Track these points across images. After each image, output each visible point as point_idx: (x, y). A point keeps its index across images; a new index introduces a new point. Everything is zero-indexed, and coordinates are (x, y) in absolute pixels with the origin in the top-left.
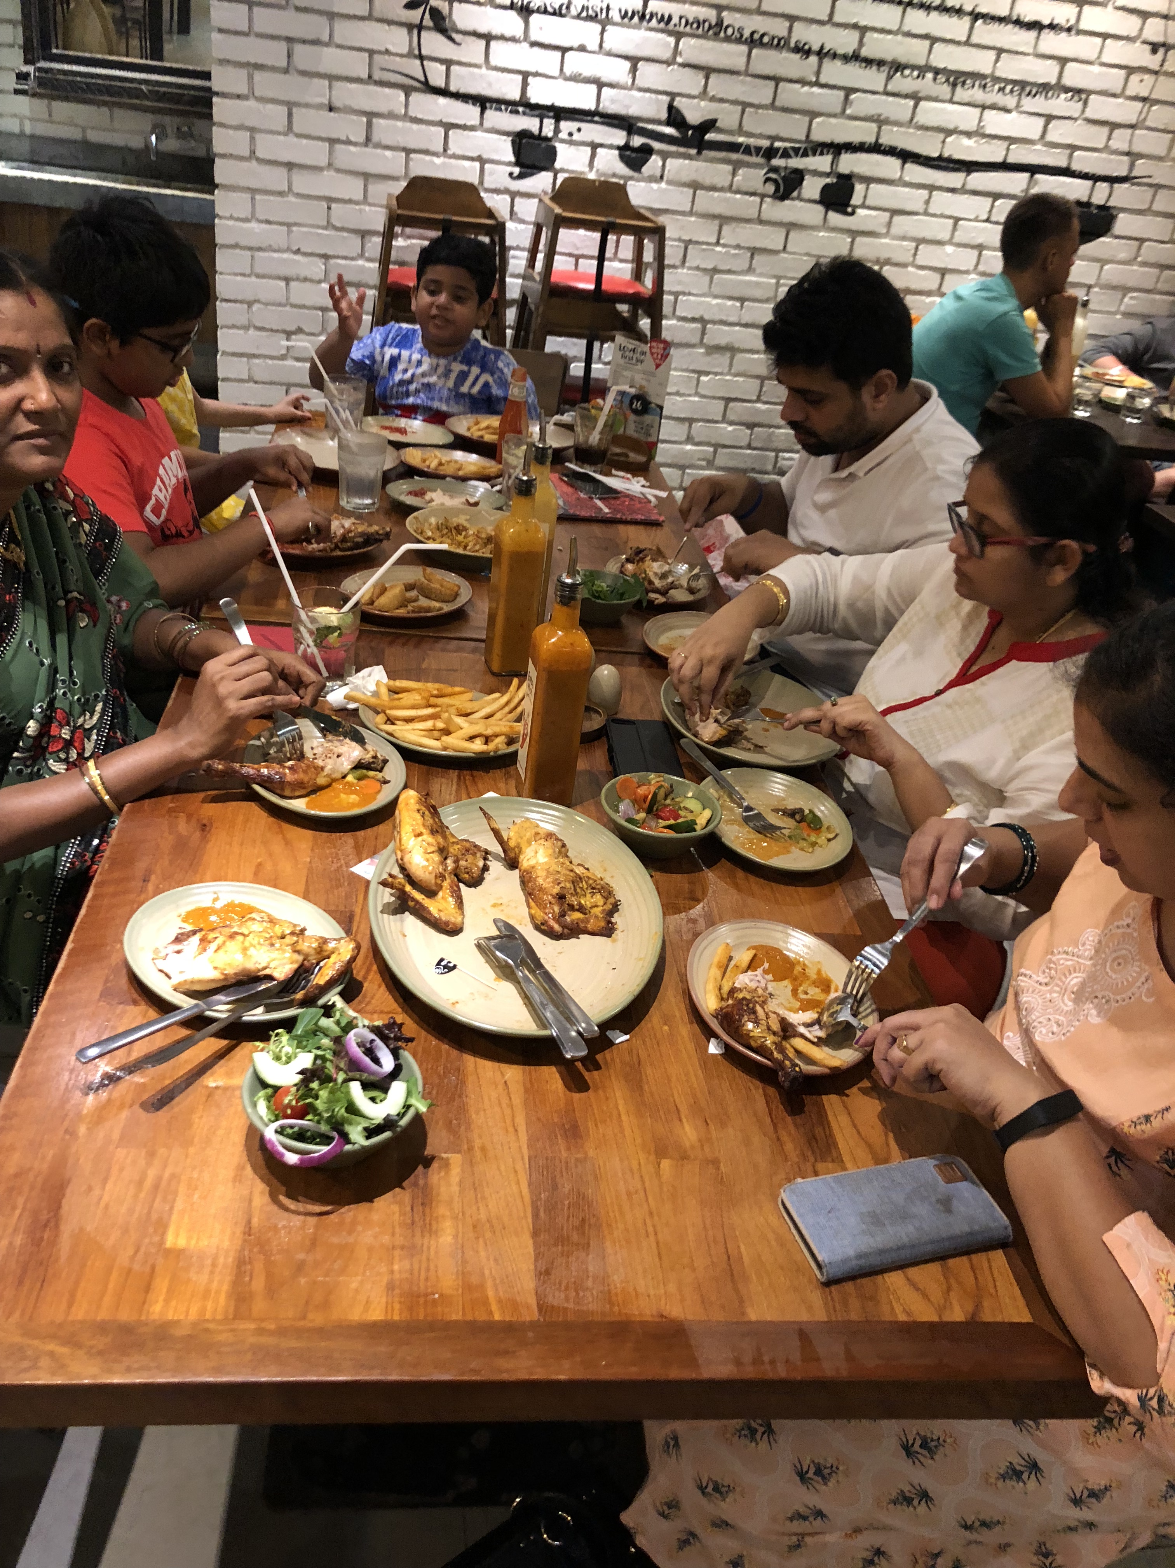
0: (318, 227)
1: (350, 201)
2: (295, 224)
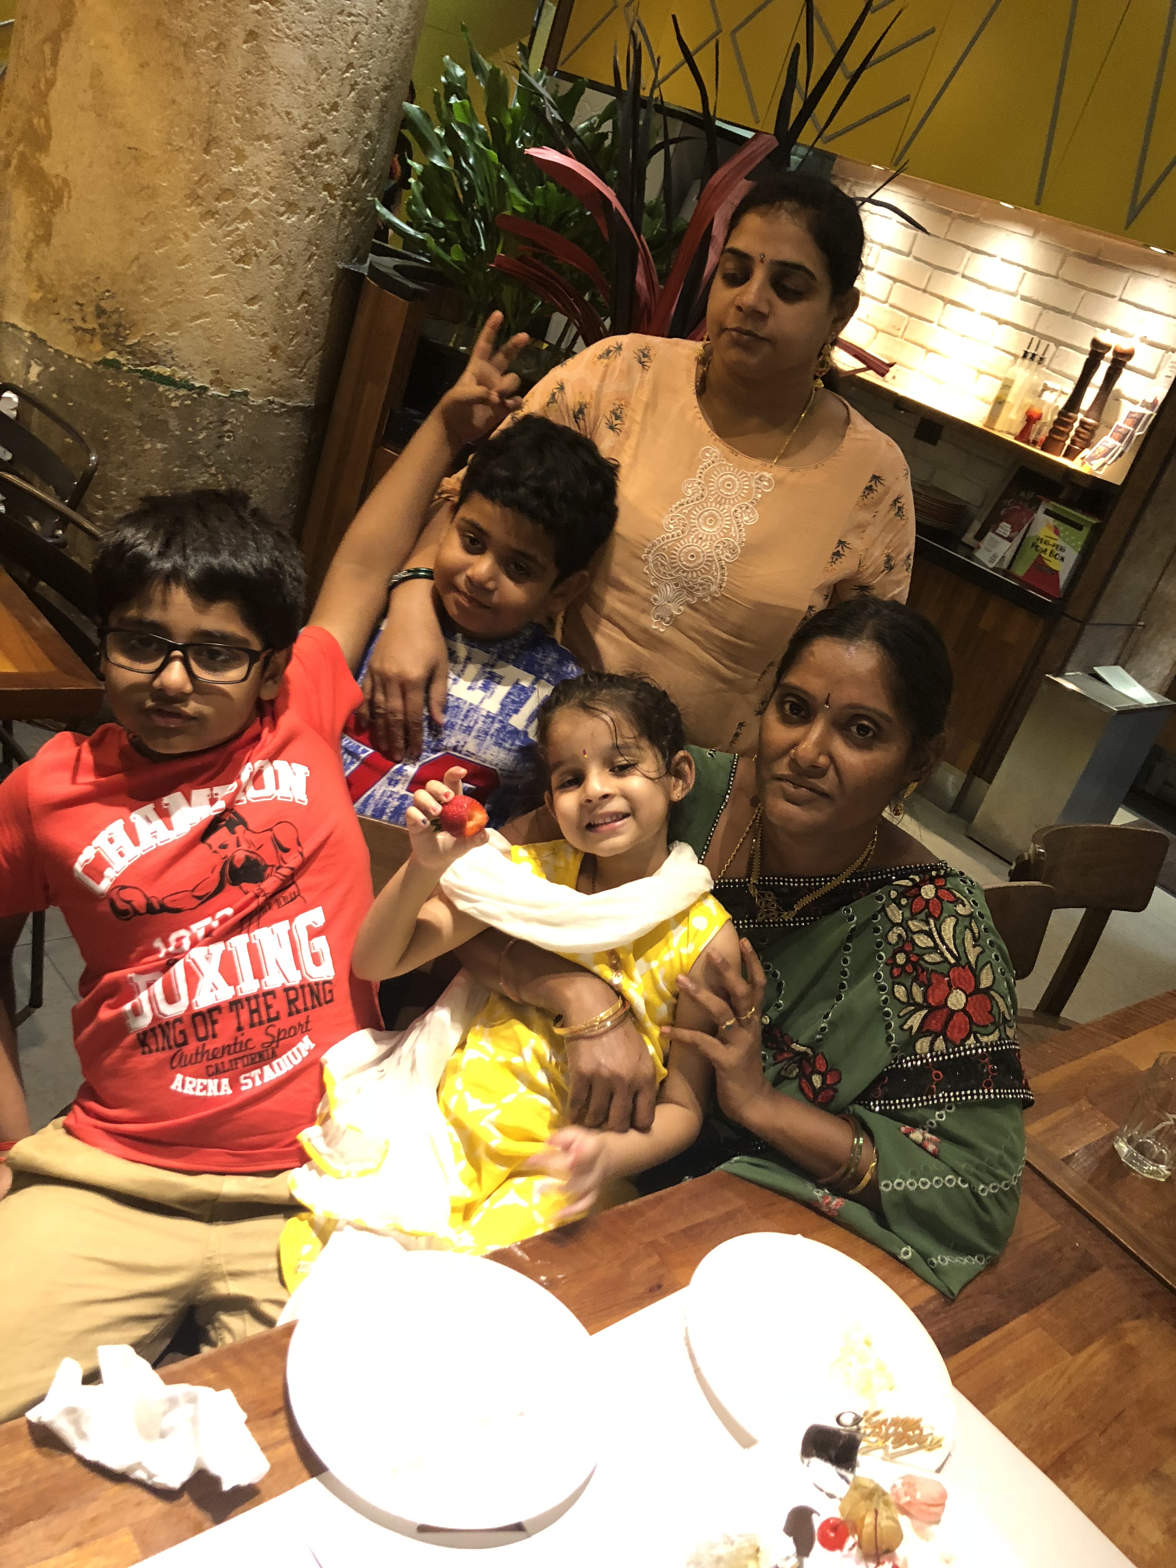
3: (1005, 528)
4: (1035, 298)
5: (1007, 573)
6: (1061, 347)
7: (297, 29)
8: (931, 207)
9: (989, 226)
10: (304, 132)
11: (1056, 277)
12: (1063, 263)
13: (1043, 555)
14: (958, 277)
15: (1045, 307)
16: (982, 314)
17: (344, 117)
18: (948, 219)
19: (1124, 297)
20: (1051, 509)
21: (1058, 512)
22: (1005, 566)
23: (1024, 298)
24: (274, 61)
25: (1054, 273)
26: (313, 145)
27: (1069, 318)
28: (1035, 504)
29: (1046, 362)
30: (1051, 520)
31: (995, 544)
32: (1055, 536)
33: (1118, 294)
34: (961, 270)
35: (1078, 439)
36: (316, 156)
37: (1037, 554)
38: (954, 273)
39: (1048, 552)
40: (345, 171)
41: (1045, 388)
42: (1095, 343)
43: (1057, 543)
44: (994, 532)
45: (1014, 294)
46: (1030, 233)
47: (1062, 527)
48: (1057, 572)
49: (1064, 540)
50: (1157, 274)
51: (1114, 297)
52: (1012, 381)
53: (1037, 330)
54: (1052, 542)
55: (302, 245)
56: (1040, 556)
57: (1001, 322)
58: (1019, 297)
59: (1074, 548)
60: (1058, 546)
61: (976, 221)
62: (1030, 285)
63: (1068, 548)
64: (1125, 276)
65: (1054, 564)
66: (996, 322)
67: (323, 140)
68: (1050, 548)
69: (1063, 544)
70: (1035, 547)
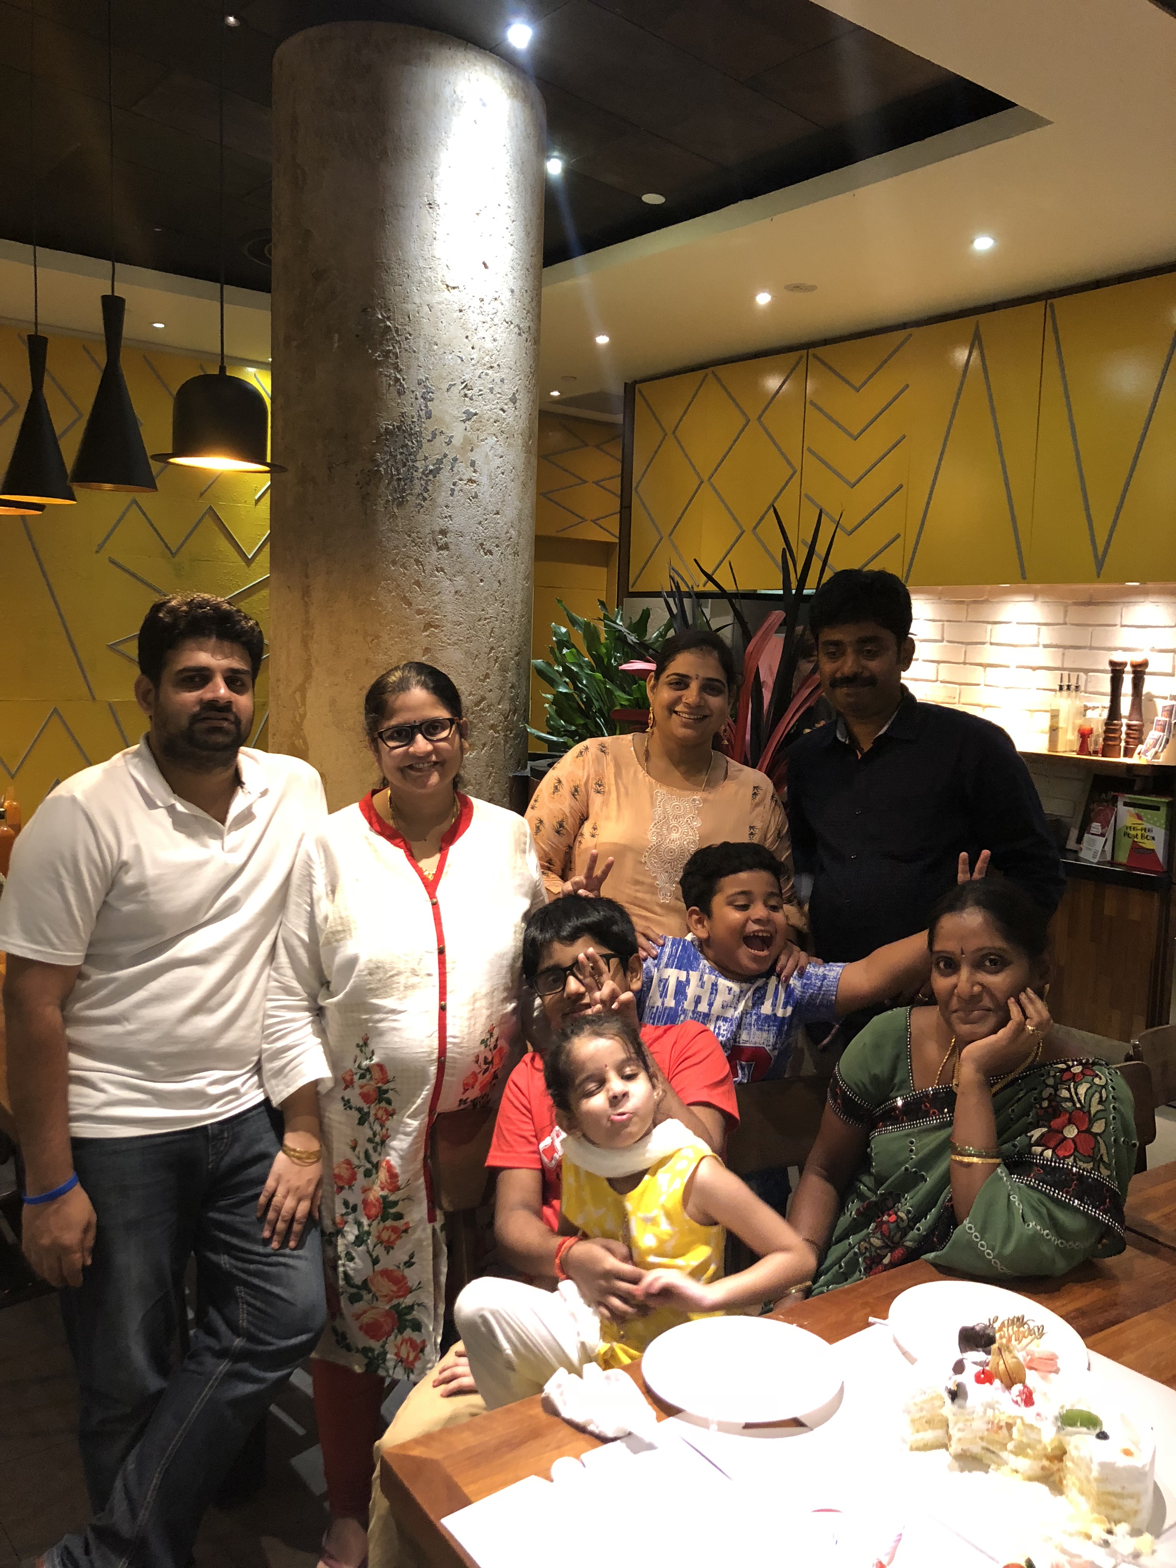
3: (1096, 827)
4: (1054, 643)
5: (1112, 863)
6: (1090, 674)
7: (454, 639)
8: (948, 602)
9: (998, 602)
10: (471, 697)
11: (1065, 624)
12: (1066, 612)
13: (1136, 839)
14: (987, 646)
15: (1065, 647)
16: (1017, 667)
17: (494, 680)
18: (965, 607)
19: (1124, 623)
20: (1128, 800)
21: (1135, 801)
22: (1109, 858)
23: (1045, 646)
24: (444, 661)
25: (1061, 621)
26: (477, 704)
27: (1087, 651)
28: (1114, 801)
29: (1082, 688)
30: (1131, 809)
31: (1093, 842)
32: (1140, 822)
33: (1118, 622)
34: (988, 639)
35: (1130, 740)
36: (482, 710)
37: (1131, 840)
38: (984, 643)
39: (1139, 836)
40: (501, 713)
41: (1086, 708)
42: (1112, 663)
43: (1144, 826)
44: (1089, 833)
45: (1037, 646)
46: (1032, 599)
47: (1142, 812)
48: (1153, 850)
49: (1148, 821)
50: (1142, 600)
51: (1116, 625)
52: (1058, 711)
53: (1065, 666)
54: (1139, 827)
55: (482, 769)
56: (1134, 841)
57: (1034, 669)
58: (1041, 646)
59: (1159, 826)
60: (1145, 830)
61: (986, 601)
62: (1047, 635)
63: (1155, 829)
64: (1118, 608)
65: (1148, 844)
66: (1030, 670)
67: (483, 699)
68: (1139, 833)
69: (1148, 826)
70: (1127, 834)
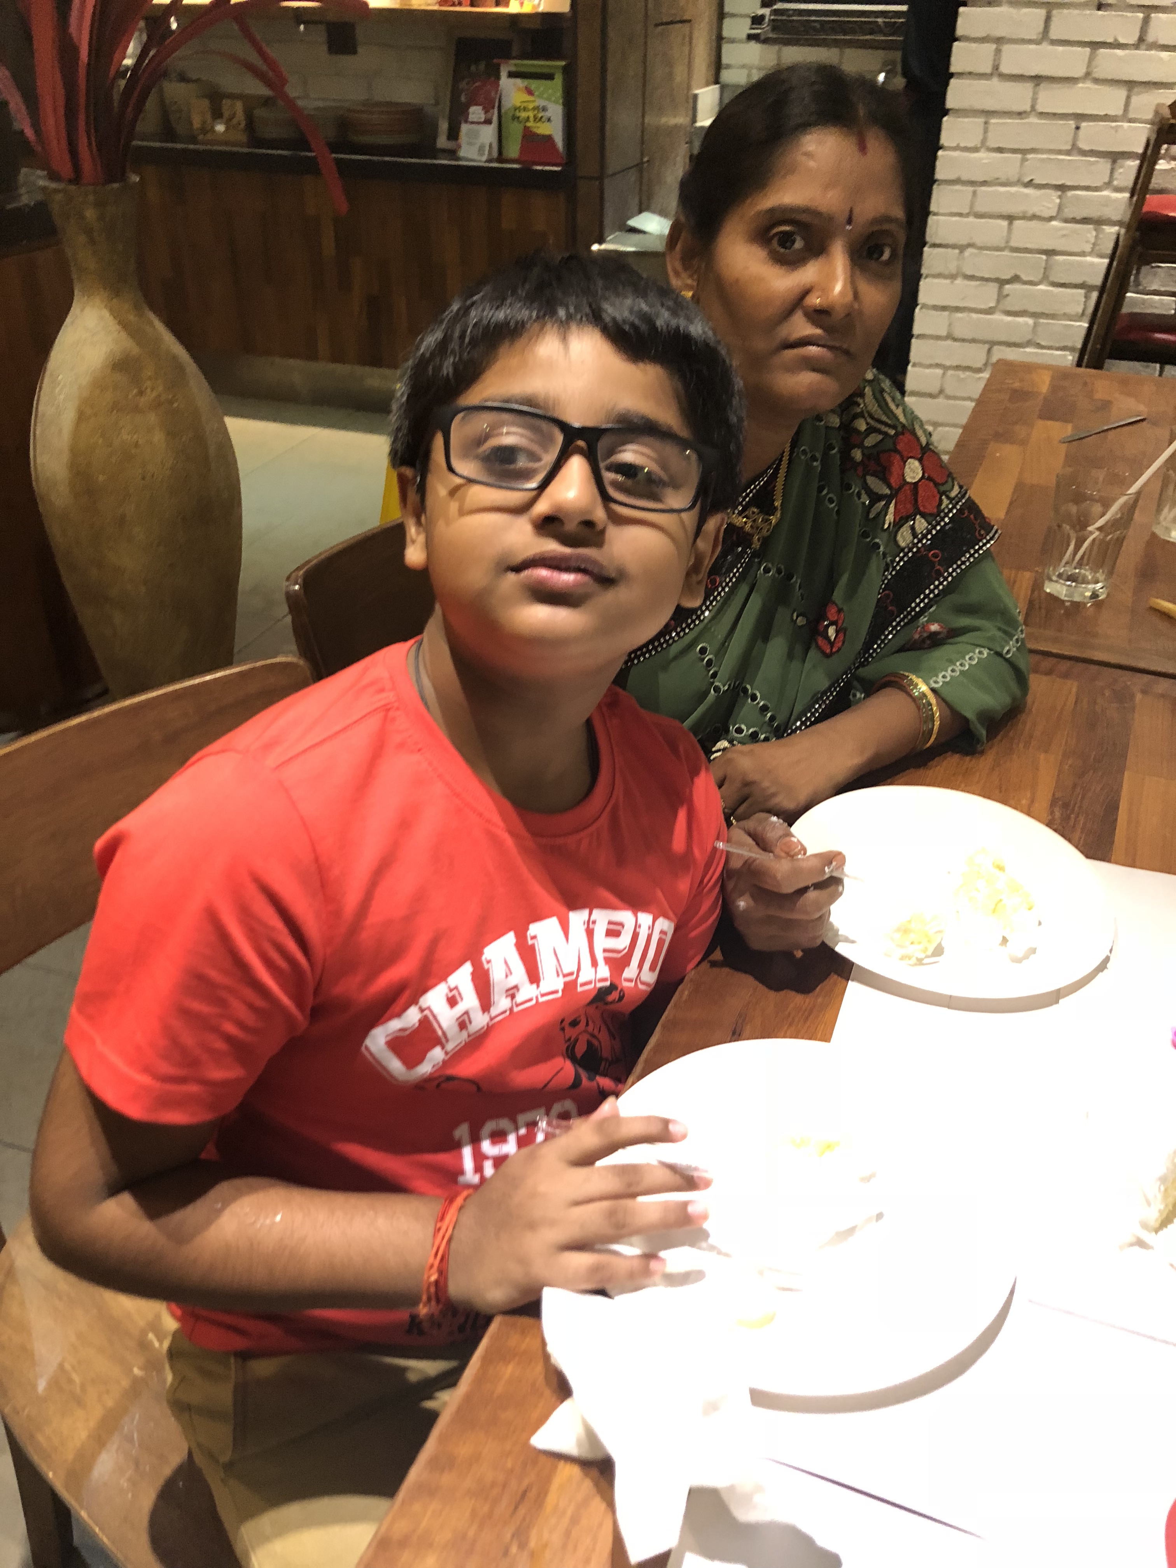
0: (1060, 152)
1: (1106, 118)
2: (1033, 151)
3: (476, 112)
5: (501, 159)
13: (528, 124)
20: (513, 69)
21: (522, 69)
22: (495, 154)
28: (493, 73)
30: (518, 81)
31: (475, 135)
32: (530, 98)
37: (521, 126)
39: (532, 119)
43: (536, 104)
44: (466, 121)
47: (534, 84)
48: (550, 137)
49: (540, 96)
54: (531, 106)
56: (526, 127)
59: (556, 102)
60: (538, 107)
63: (550, 105)
65: (543, 129)
68: (531, 114)
69: (541, 103)
70: (515, 118)
